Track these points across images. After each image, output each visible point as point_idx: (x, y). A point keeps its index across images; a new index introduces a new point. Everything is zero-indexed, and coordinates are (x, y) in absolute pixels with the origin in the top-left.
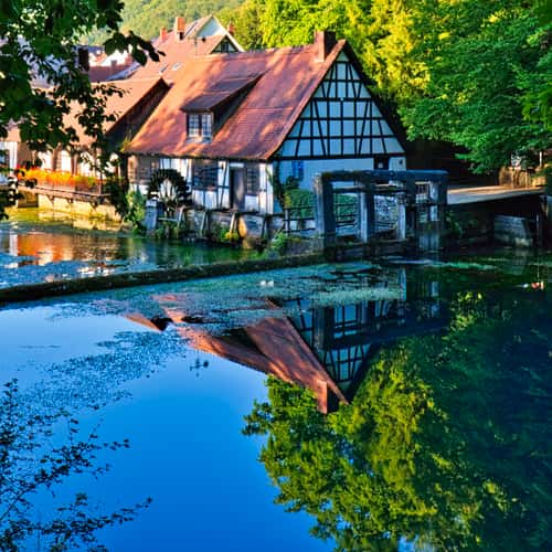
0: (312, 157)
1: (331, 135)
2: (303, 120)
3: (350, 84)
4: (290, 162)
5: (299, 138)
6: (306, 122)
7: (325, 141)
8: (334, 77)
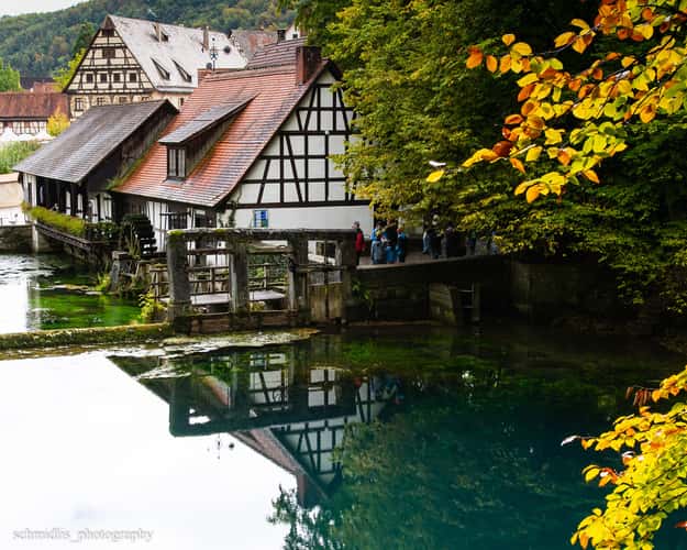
0: (282, 204)
1: (310, 177)
2: (269, 159)
3: (339, 114)
4: (251, 210)
5: (264, 181)
6: (273, 161)
7: (302, 185)
8: (315, 105)
